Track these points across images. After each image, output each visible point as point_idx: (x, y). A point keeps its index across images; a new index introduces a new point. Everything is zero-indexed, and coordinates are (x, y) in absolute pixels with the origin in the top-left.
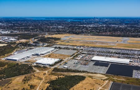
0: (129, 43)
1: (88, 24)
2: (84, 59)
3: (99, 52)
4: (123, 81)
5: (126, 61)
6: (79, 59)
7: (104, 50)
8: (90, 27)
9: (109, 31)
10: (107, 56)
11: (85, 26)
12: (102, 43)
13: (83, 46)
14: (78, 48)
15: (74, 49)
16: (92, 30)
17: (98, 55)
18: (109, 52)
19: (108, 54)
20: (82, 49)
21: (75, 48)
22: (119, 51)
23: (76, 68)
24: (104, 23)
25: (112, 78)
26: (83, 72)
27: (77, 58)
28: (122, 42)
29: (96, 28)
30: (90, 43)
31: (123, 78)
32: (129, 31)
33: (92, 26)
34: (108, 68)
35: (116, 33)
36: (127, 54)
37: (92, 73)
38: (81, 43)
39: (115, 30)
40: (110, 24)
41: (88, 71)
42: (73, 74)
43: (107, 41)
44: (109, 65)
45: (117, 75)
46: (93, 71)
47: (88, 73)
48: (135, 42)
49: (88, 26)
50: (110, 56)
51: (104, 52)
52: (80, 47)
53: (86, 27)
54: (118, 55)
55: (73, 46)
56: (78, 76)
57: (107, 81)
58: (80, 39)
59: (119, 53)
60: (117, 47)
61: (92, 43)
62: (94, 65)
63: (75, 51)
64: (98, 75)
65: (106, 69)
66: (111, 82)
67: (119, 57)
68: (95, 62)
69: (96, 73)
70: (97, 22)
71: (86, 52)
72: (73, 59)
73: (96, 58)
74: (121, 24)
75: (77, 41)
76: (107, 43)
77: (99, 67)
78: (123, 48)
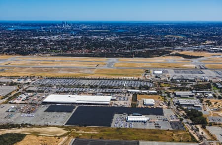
0: (117, 67)
1: (49, 34)
2: (30, 101)
3: (61, 86)
4: (92, 136)
5: (106, 99)
6: (20, 101)
7: (71, 82)
8: (51, 41)
9: (86, 48)
10: (73, 93)
11: (42, 38)
12: (69, 69)
13: (31, 78)
14: (22, 81)
15: (12, 84)
16: (55, 45)
17: (57, 92)
18: (78, 86)
19: (78, 89)
20: (28, 83)
21: (15, 81)
22: (98, 82)
23: (9, 120)
24: (80, 33)
25: (76, 131)
26: (23, 126)
27: (17, 101)
28: (105, 67)
29: (61, 42)
30: (47, 71)
31: (96, 129)
32: (121, 46)
33: (55, 38)
34: (71, 114)
35: (98, 51)
36: (109, 87)
37: (40, 126)
38: (28, 71)
39: (97, 45)
40: (91, 34)
41: (33, 123)
43: (79, 66)
44: (75, 110)
45: (85, 125)
46: (42, 123)
47: (32, 126)
48: (126, 65)
49: (47, 38)
50: (79, 93)
51: (70, 86)
52: (25, 79)
53: (44, 40)
54: (93, 90)
55: (11, 77)
56: (11, 135)
57: (64, 139)
58: (28, 63)
59: (96, 87)
60: (93, 77)
61: (52, 70)
62: (47, 111)
63: (14, 88)
64: (51, 129)
65: (66, 116)
66: (72, 139)
67: (94, 94)
68: (50, 105)
69: (47, 126)
70: (68, 31)
71: (35, 89)
72: (6, 103)
73: (52, 98)
74: (109, 34)
75: (21, 68)
76: (77, 69)
77: (55, 114)
78: (104, 77)
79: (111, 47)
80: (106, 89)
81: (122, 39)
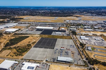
0: (57, 19)
2: (32, 28)
3: (41, 24)
4: (46, 37)
5: (51, 28)
6: (30, 28)
7: (44, 23)
8: (41, 12)
9: (50, 14)
10: (44, 26)
11: (39, 11)
12: (44, 20)
13: (34, 22)
14: (31, 23)
15: (29, 24)
16: (42, 13)
17: (40, 26)
18: (46, 24)
19: (45, 25)
20: (33, 23)
21: (30, 23)
23: (26, 33)
24: (50, 10)
25: (42, 36)
26: (29, 34)
27: (29, 28)
28: (54, 20)
29: (44, 12)
30: (38, 20)
31: (47, 35)
32: (60, 14)
33: (43, 11)
34: (42, 32)
35: (53, 15)
36: (54, 25)
37: (33, 34)
38: (34, 20)
39: (53, 13)
40: (52, 10)
41: (32, 34)
42: (23, 36)
43: (47, 19)
44: (43, 30)
45: (45, 34)
46: (34, 34)
47: (31, 34)
48: (60, 19)
49: (40, 11)
50: (45, 26)
52: (32, 22)
53: (39, 12)
55: (29, 22)
56: (26, 36)
57: (39, 38)
58: (34, 18)
59: (50, 25)
60: (50, 22)
61: (40, 20)
62: (36, 30)
63: (29, 25)
64: (36, 35)
65: (41, 32)
66: (41, 38)
67: (49, 26)
69: (35, 34)
70: (46, 9)
71: (34, 25)
72: (26, 28)
73: (38, 27)
74: (57, 10)
75: (32, 19)
76: (46, 20)
77: (38, 31)
78: (53, 22)
79: (57, 14)
80: (52, 25)
81: (60, 12)
